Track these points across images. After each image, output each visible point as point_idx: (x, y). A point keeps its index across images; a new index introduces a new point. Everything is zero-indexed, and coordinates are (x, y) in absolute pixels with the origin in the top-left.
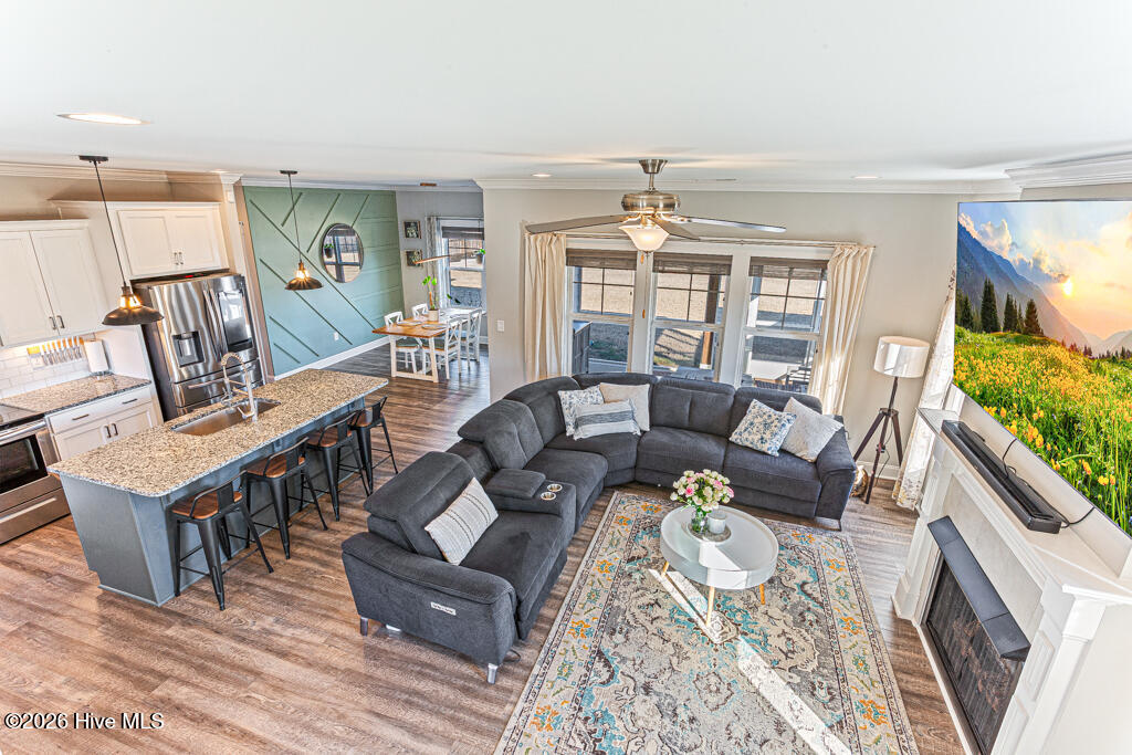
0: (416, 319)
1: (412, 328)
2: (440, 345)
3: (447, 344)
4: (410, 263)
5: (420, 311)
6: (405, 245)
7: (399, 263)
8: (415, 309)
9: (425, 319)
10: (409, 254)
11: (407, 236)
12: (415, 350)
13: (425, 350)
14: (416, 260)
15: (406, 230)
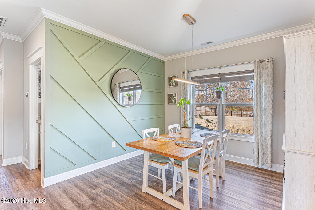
0: (170, 135)
1: (165, 143)
2: (194, 166)
3: (202, 166)
4: (170, 101)
5: (174, 129)
6: (168, 91)
7: (164, 102)
8: (171, 127)
9: (177, 136)
10: (170, 96)
11: (170, 85)
12: (167, 166)
13: (176, 169)
14: (173, 99)
15: (169, 82)
